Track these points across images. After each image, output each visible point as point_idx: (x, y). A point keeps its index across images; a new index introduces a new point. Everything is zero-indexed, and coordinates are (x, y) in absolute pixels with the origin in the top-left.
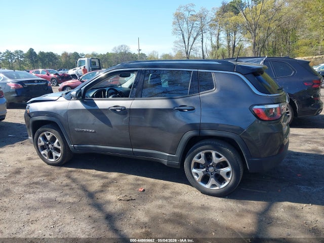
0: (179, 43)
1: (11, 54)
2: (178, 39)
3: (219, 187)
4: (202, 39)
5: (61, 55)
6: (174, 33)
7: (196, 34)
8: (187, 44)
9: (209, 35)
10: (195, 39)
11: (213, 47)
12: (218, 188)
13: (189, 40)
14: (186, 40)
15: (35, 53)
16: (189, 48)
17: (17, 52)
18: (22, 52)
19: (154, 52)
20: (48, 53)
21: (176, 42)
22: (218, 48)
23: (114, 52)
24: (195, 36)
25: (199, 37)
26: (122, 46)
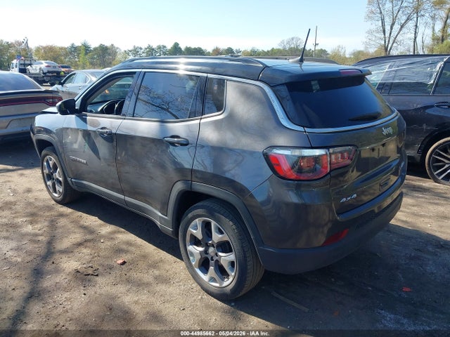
0: (374, 33)
1: (153, 49)
2: (373, 27)
3: (221, 284)
4: (416, 26)
5: (211, 51)
6: (369, 18)
7: (404, 18)
8: (387, 35)
9: (429, 20)
10: (402, 27)
11: (435, 39)
12: (217, 285)
13: (392, 28)
14: (388, 28)
15: (180, 48)
16: (391, 42)
17: (159, 47)
18: (165, 47)
19: (339, 47)
20: (195, 49)
21: (370, 32)
22: (443, 40)
23: (281, 48)
24: (403, 22)
25: (411, 24)
26: (293, 39)
